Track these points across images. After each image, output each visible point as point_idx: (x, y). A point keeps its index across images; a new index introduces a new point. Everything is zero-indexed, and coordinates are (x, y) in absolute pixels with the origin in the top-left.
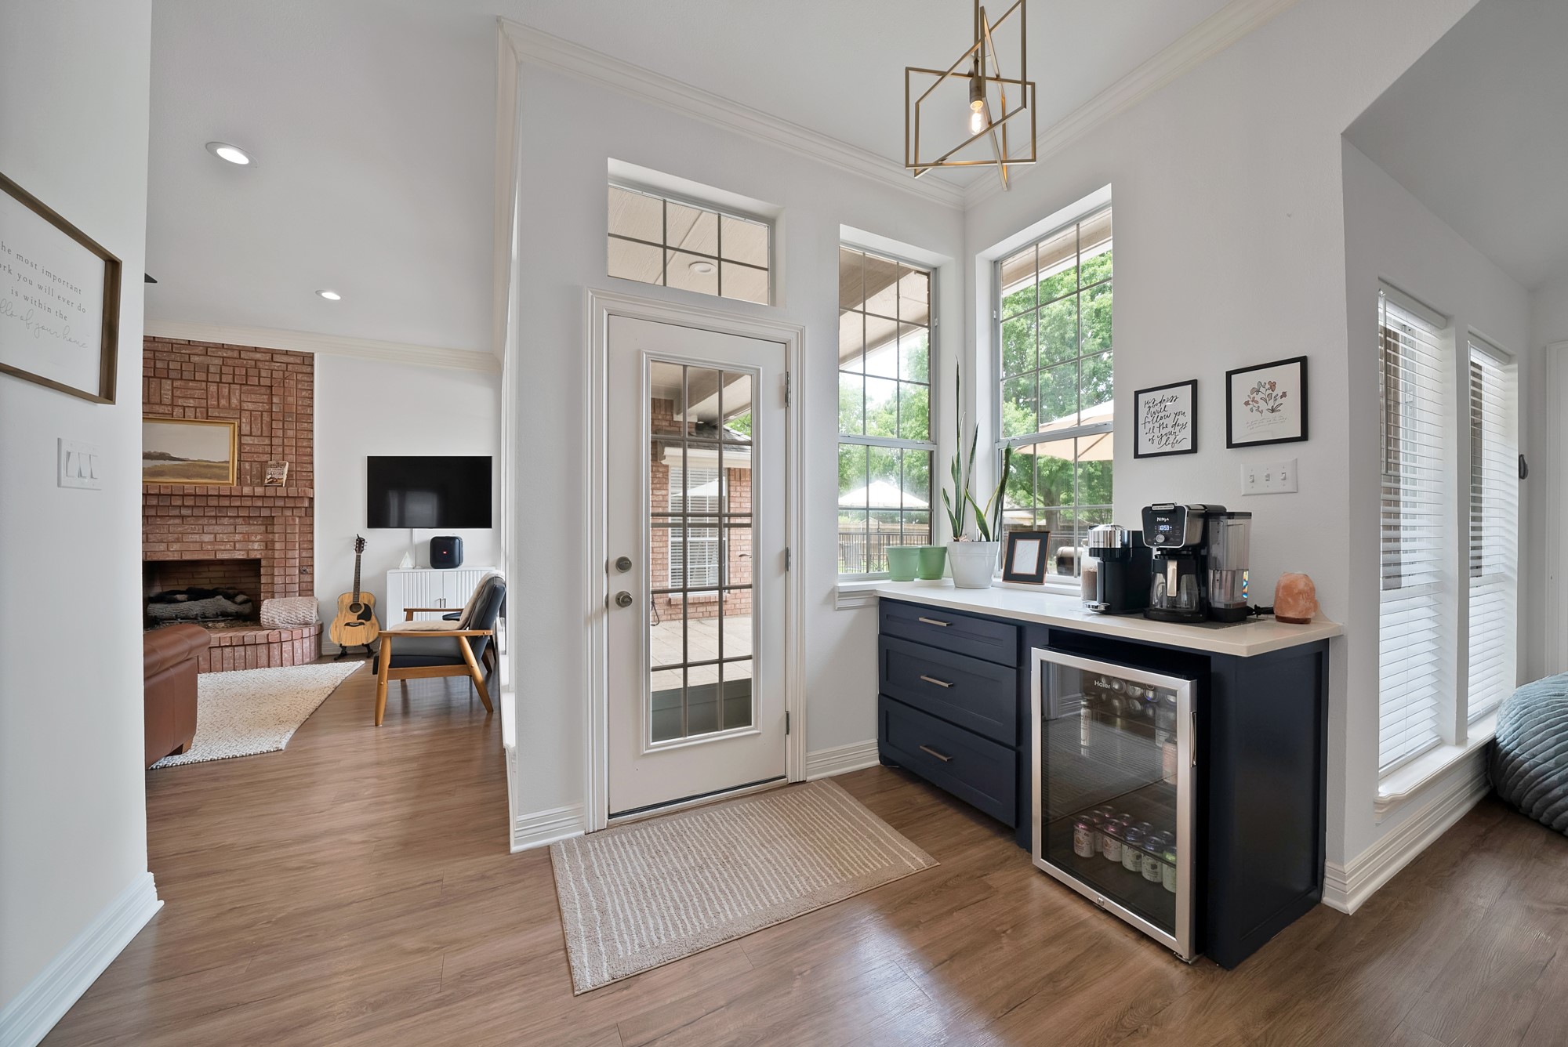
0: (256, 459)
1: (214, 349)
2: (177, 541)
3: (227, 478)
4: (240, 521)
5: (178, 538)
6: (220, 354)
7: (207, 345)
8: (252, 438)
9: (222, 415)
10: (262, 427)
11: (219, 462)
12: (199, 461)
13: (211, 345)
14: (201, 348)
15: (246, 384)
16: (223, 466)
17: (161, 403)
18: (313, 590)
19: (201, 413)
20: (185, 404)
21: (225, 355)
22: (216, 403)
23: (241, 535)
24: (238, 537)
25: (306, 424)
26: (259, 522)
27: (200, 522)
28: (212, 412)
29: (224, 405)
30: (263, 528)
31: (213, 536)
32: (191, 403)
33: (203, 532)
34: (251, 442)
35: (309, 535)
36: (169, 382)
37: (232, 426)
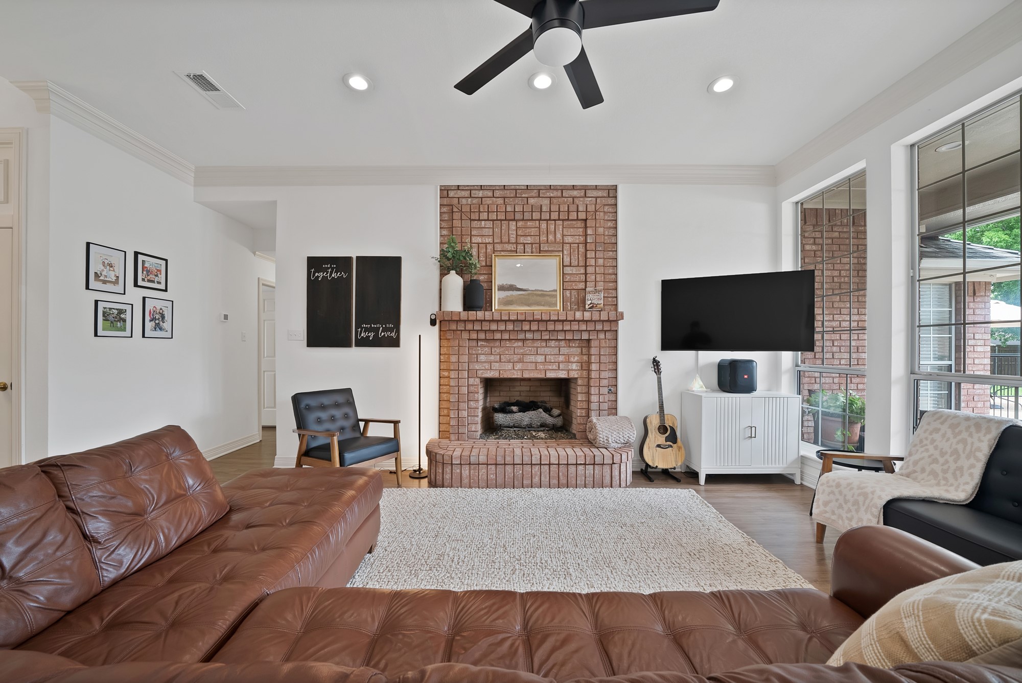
0: (574, 287)
1: (544, 191)
2: (521, 361)
3: (556, 305)
4: (563, 343)
5: (520, 359)
6: (548, 194)
7: (538, 188)
8: (572, 268)
9: (550, 249)
10: (578, 258)
11: (550, 291)
12: (536, 290)
13: (542, 188)
14: (535, 191)
15: (568, 220)
16: (551, 294)
17: (509, 243)
18: (616, 409)
19: (536, 248)
20: (525, 242)
21: (552, 195)
22: (546, 239)
23: (563, 357)
24: (561, 358)
25: (611, 253)
26: (577, 345)
27: (535, 345)
28: (544, 247)
29: (551, 240)
30: (579, 350)
31: (544, 357)
32: (529, 240)
33: (537, 354)
34: (571, 272)
35: (614, 357)
36: (514, 223)
37: (558, 258)
